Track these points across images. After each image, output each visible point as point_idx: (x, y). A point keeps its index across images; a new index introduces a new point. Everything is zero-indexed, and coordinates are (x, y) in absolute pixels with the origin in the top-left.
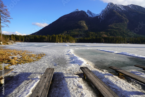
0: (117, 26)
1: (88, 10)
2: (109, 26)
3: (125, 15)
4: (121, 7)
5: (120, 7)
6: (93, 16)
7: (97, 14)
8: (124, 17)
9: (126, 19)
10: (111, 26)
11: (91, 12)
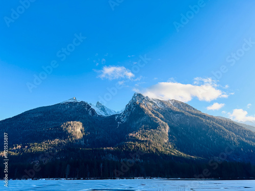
0: (146, 136)
1: (98, 103)
2: (131, 134)
3: (162, 116)
4: (156, 102)
5: (154, 101)
6: (107, 114)
7: (116, 112)
8: (161, 119)
9: (164, 123)
10: (134, 135)
11: (103, 106)
